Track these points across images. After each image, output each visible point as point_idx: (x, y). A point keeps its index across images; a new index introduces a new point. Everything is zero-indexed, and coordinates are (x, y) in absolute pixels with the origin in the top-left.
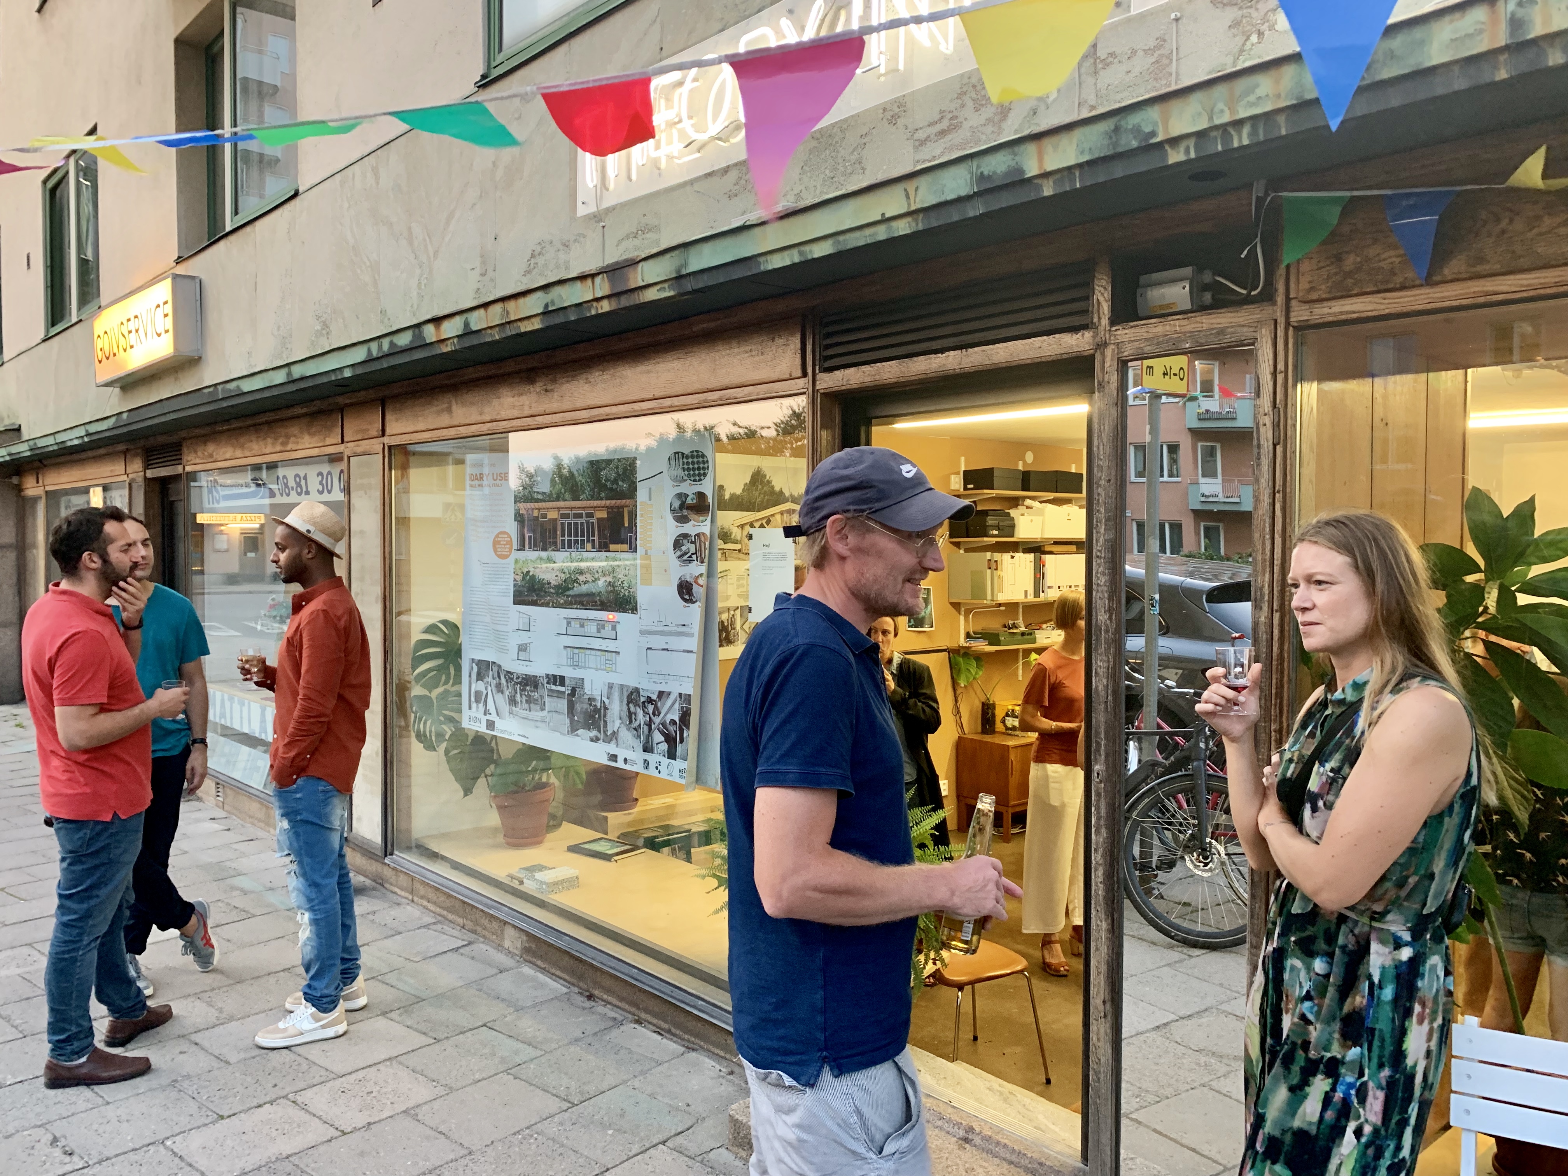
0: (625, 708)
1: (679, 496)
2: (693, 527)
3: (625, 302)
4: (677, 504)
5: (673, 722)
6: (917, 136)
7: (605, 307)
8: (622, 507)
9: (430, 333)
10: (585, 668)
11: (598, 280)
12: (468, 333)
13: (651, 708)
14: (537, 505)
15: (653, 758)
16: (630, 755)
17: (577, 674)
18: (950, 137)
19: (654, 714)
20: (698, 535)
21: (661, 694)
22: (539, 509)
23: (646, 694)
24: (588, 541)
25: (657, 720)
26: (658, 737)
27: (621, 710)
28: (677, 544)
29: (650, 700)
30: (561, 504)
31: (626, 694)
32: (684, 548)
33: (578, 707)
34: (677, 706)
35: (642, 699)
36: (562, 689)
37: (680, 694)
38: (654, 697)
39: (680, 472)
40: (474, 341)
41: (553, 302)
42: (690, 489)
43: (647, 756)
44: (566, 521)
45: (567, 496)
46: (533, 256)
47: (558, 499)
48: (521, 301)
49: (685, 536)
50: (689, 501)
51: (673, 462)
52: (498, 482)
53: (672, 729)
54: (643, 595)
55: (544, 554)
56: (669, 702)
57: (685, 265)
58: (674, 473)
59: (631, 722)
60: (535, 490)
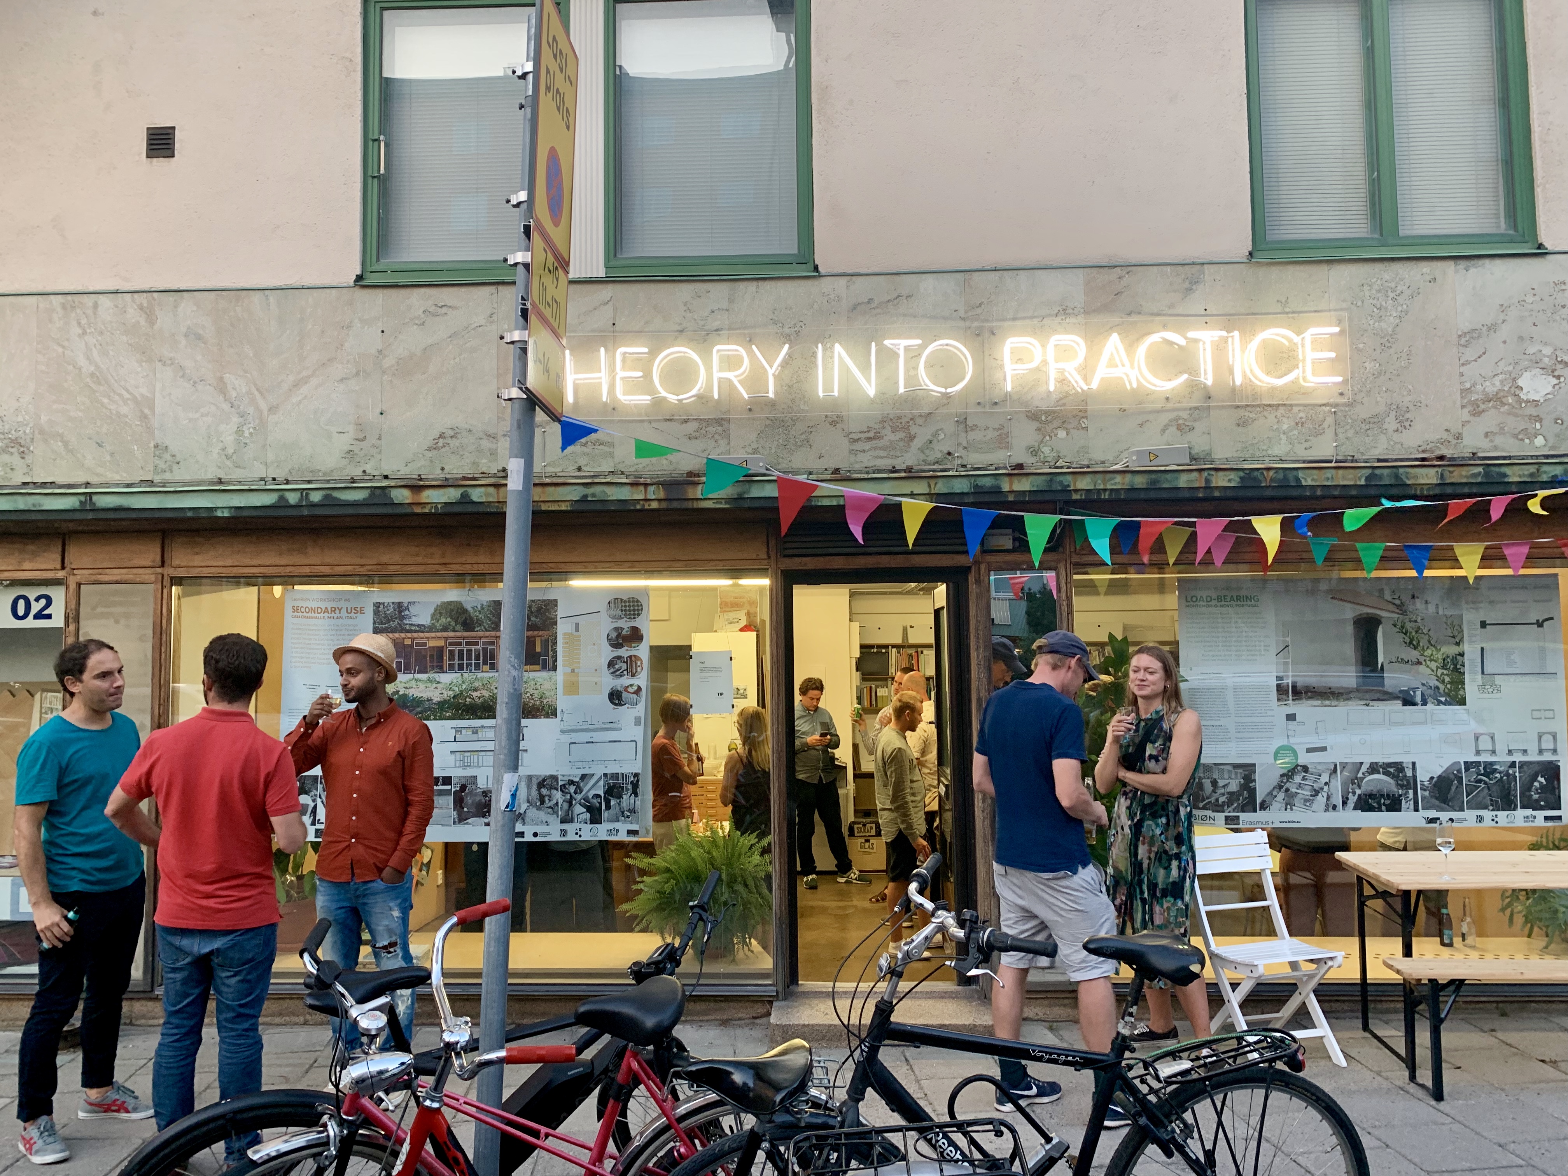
0: (534, 793)
1: (616, 629)
2: (624, 652)
3: (676, 505)
4: (614, 635)
5: (597, 796)
6: (851, 436)
7: (654, 505)
8: (534, 637)
10: (478, 767)
11: (651, 489)
13: (572, 789)
14: (409, 635)
16: (539, 829)
17: (469, 772)
18: (874, 442)
19: (575, 793)
20: (630, 657)
21: (583, 777)
22: (413, 639)
23: (567, 778)
24: (485, 663)
25: (579, 797)
26: (578, 809)
27: (529, 795)
28: (611, 664)
29: (571, 782)
30: (451, 634)
31: (535, 782)
32: (617, 667)
33: (469, 800)
34: (602, 783)
35: (560, 783)
37: (605, 775)
38: (577, 779)
39: (619, 612)
41: (594, 495)
42: (625, 624)
43: (565, 826)
44: (456, 649)
45: (458, 627)
47: (445, 629)
48: (551, 489)
49: (619, 658)
50: (624, 633)
51: (612, 605)
52: (352, 615)
53: (595, 802)
54: (562, 702)
55: (424, 676)
57: (748, 492)
58: (613, 613)
59: (542, 802)
60: (406, 622)
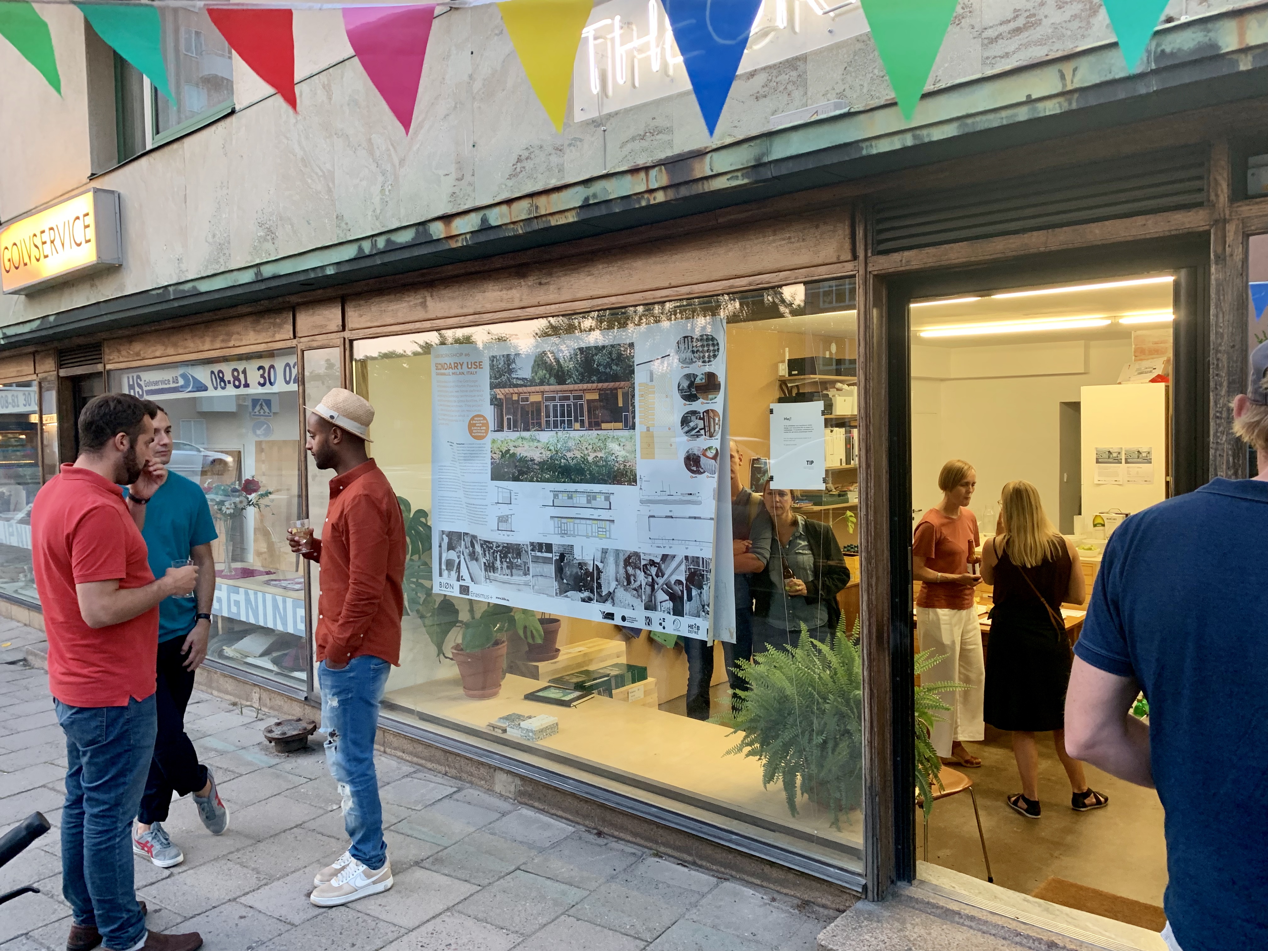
0: (622, 571)
1: (688, 376)
2: (699, 406)
3: (684, 192)
4: (685, 384)
5: (679, 582)
6: (985, 35)
7: (660, 197)
8: (616, 389)
9: (438, 230)
10: (574, 536)
11: (653, 173)
12: (486, 228)
13: (654, 570)
14: (516, 390)
15: (655, 616)
16: (628, 613)
17: (567, 541)
18: (1025, 34)
19: (657, 576)
20: (707, 412)
21: (665, 557)
22: (519, 394)
23: (648, 558)
24: (576, 420)
25: (661, 581)
26: (661, 596)
27: (617, 572)
28: (685, 421)
29: (652, 563)
30: (547, 388)
31: (622, 558)
32: (692, 424)
33: (567, 571)
34: (683, 567)
35: (643, 563)
36: (550, 555)
37: (686, 558)
38: (657, 560)
39: (689, 354)
40: (492, 236)
41: (595, 196)
42: (700, 369)
43: (649, 613)
44: (551, 404)
45: (552, 380)
46: (519, 160)
47: (542, 383)
48: (554, 196)
49: (694, 413)
50: (698, 381)
51: (682, 346)
52: (473, 370)
53: (677, 588)
54: (642, 469)
55: (526, 434)
56: (674, 564)
57: (767, 153)
58: (683, 356)
59: (629, 583)
60: (514, 376)
